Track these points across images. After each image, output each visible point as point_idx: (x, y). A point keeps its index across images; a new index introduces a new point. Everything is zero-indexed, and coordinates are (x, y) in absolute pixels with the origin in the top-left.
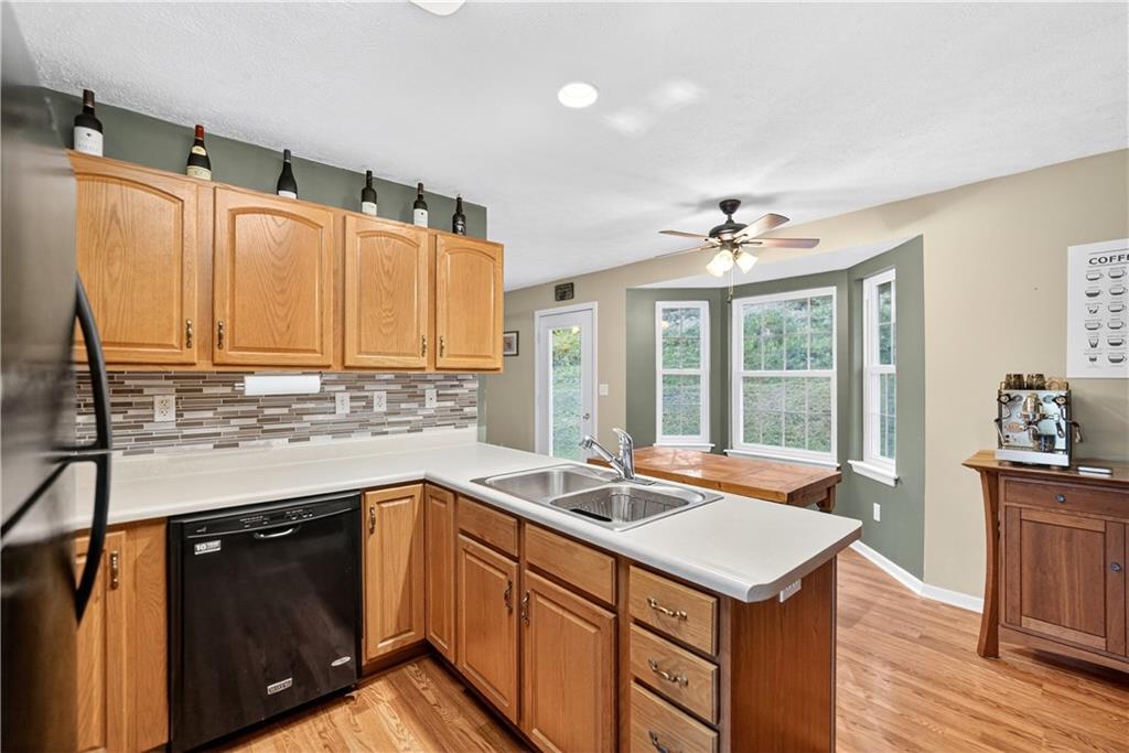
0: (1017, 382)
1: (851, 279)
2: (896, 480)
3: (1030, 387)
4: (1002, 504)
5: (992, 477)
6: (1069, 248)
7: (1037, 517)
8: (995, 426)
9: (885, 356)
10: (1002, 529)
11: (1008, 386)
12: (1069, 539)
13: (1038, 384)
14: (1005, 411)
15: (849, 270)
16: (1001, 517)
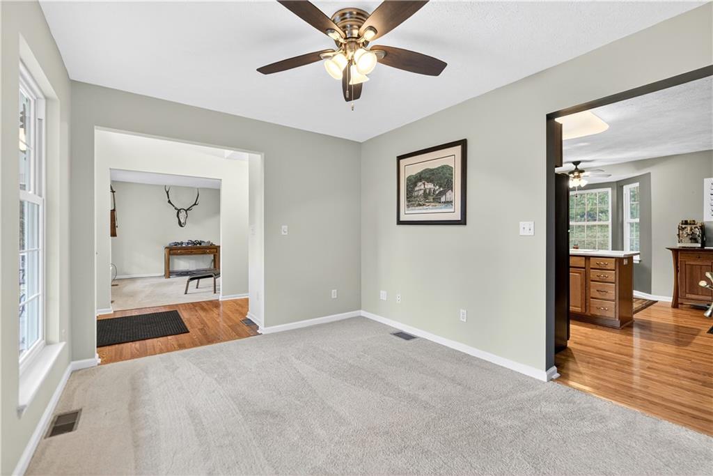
0: (686, 223)
1: (619, 186)
2: (640, 261)
3: (690, 224)
4: (679, 260)
5: (676, 252)
6: (705, 179)
7: (692, 263)
8: (677, 237)
9: (632, 216)
10: (679, 269)
11: (682, 224)
12: (701, 269)
13: (693, 223)
14: (681, 232)
15: (617, 182)
16: (679, 265)
